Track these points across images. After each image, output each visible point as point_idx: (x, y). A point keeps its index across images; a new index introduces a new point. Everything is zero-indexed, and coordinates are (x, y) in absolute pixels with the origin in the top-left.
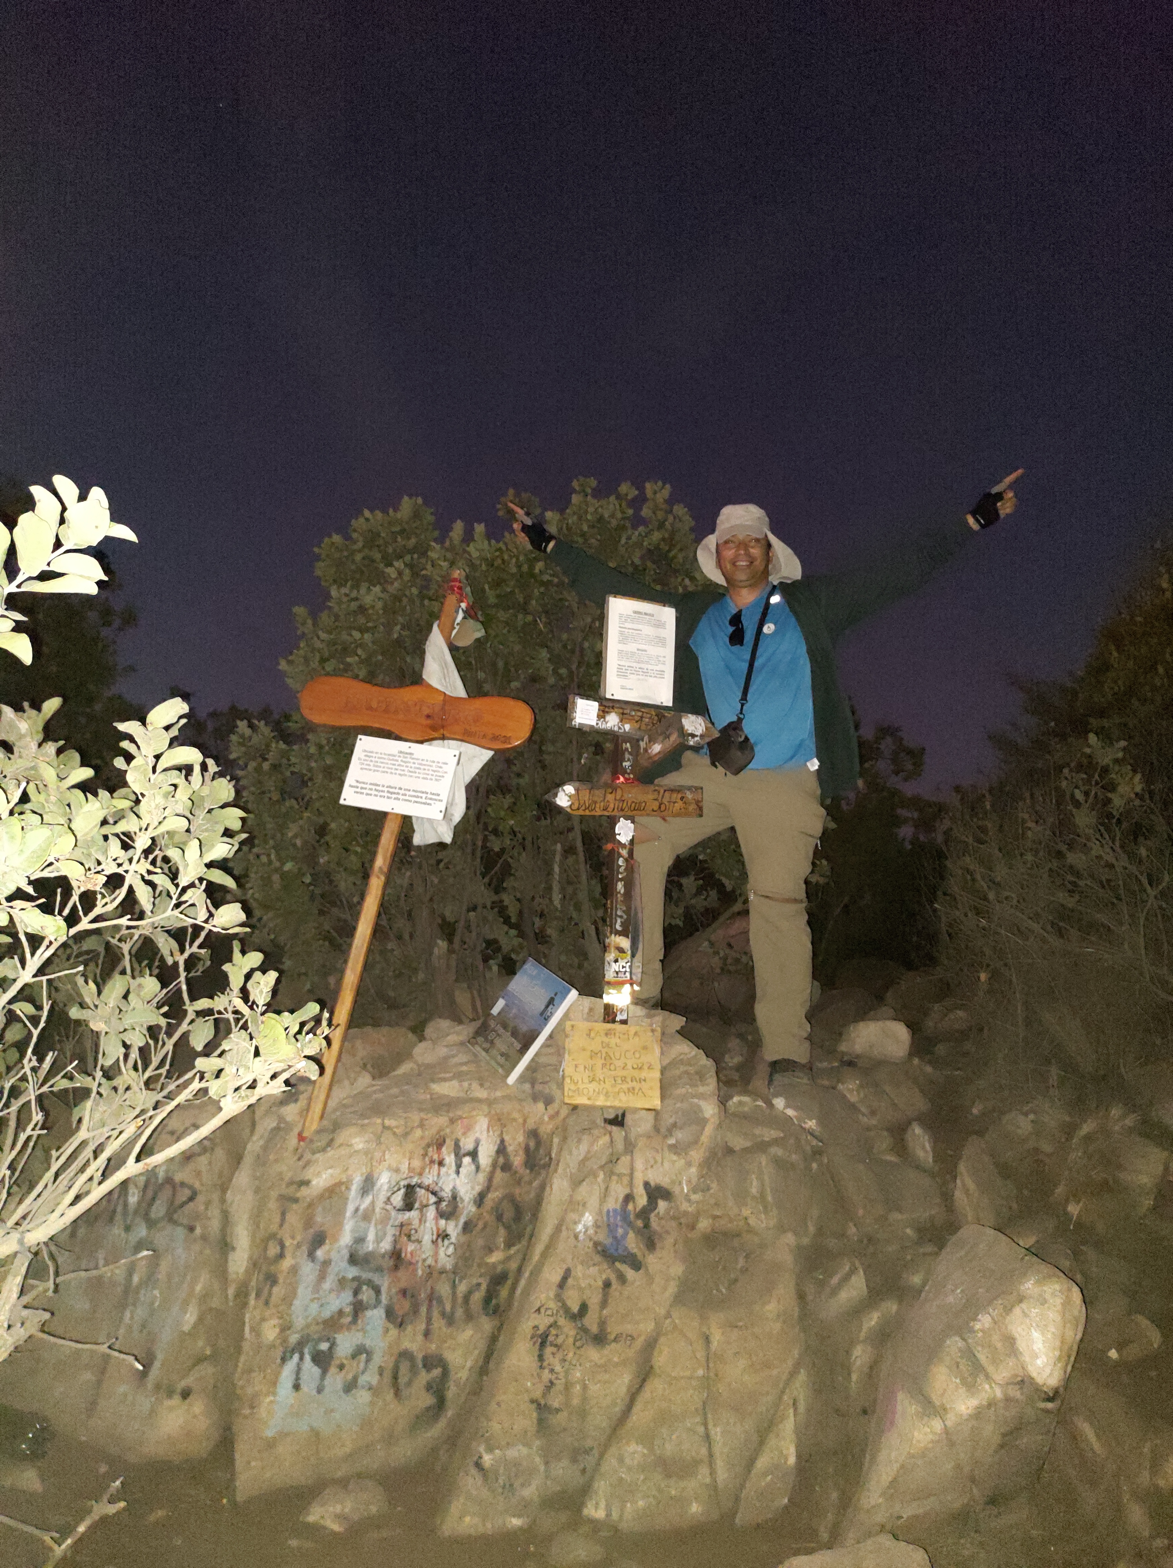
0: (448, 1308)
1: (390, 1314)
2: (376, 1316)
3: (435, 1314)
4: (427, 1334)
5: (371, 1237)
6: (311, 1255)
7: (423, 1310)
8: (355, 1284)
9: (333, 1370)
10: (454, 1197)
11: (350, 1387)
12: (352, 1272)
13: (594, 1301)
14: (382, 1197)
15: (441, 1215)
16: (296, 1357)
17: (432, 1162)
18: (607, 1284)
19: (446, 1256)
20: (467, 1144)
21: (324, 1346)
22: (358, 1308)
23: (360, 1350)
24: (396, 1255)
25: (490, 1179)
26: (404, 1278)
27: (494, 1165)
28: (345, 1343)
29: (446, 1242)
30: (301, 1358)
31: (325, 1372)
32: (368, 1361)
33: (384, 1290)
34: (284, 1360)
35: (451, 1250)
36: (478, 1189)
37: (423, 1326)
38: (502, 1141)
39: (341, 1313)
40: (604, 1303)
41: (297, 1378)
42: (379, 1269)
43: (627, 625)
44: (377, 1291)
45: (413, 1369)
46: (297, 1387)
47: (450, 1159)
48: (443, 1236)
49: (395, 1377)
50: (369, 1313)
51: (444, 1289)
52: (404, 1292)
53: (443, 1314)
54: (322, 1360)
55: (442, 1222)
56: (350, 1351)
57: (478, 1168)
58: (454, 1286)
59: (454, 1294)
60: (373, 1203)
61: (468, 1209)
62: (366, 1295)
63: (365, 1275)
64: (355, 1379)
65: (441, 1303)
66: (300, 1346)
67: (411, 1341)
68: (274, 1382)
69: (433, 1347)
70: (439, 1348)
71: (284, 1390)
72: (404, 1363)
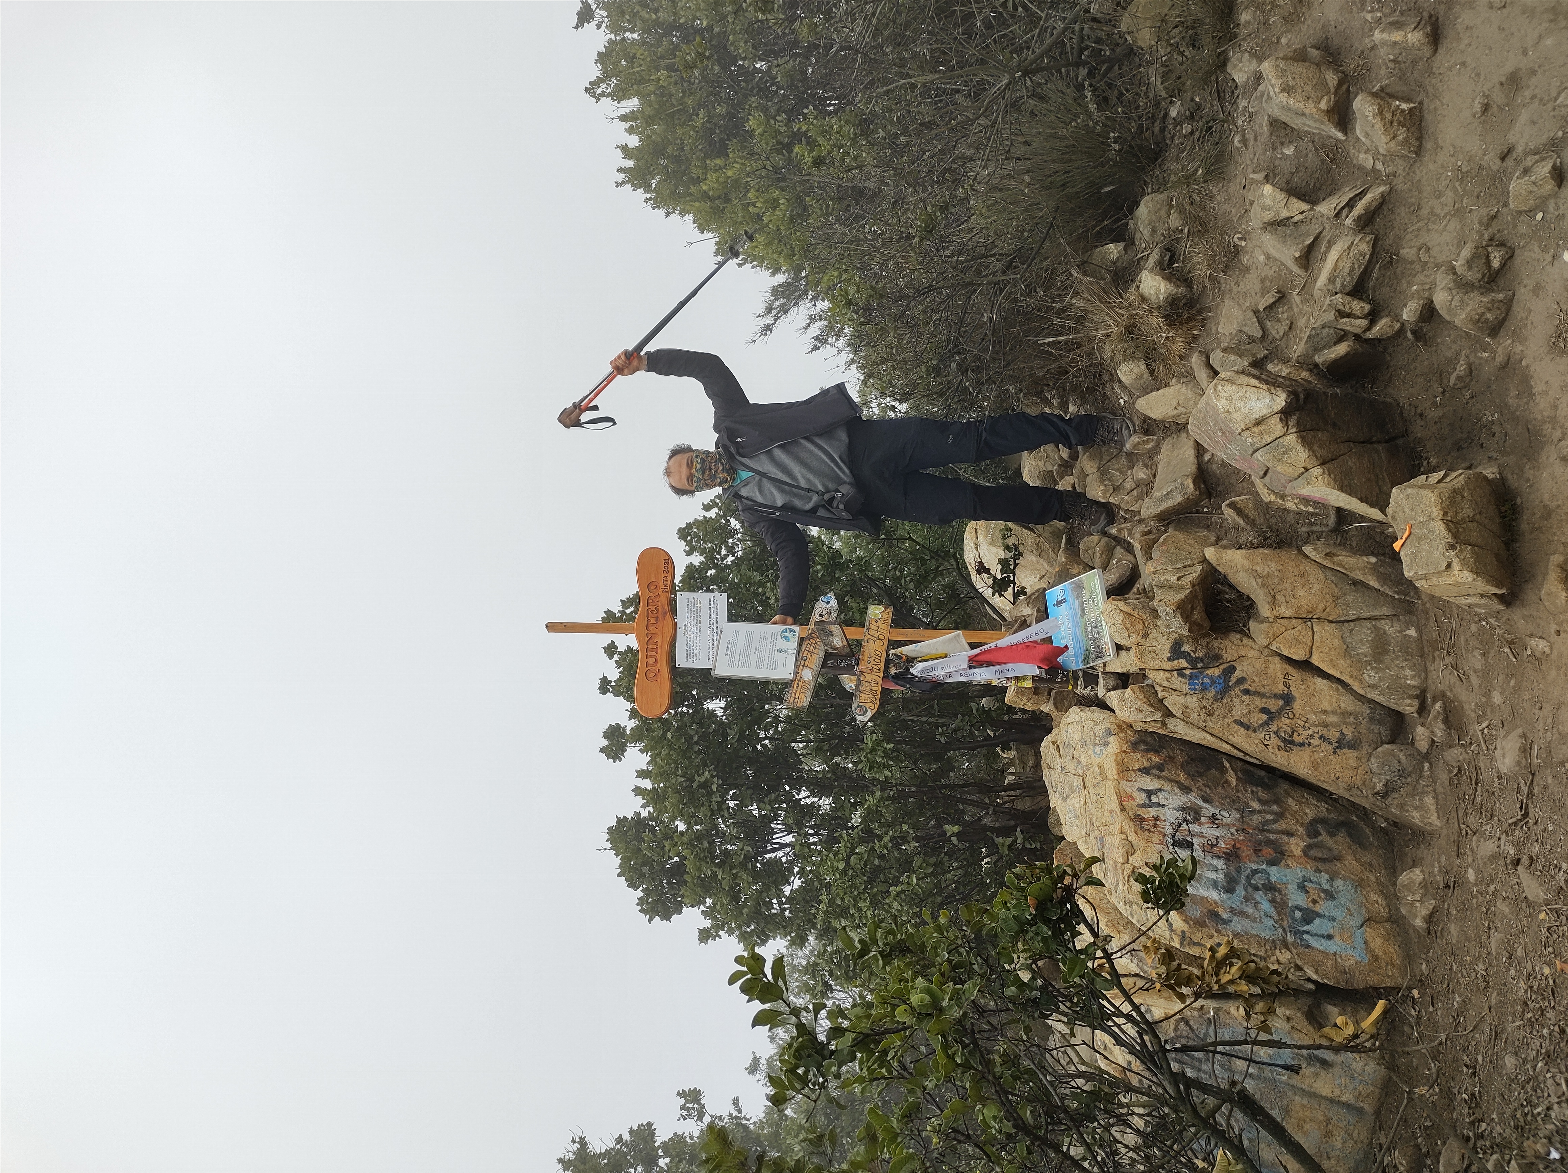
0: (1269, 817)
1: (1273, 863)
2: (1275, 874)
3: (1276, 827)
4: (1290, 834)
5: (1213, 876)
6: (1226, 922)
7: (1272, 836)
8: (1250, 889)
9: (1317, 908)
10: (1183, 809)
11: (1330, 895)
12: (1240, 891)
13: (1259, 702)
15: (1197, 820)
16: (1306, 936)
17: (1155, 826)
18: (1247, 692)
19: (1229, 817)
20: (1141, 798)
21: (1298, 914)
22: (1269, 887)
23: (1302, 888)
25: (1170, 780)
26: (1246, 851)
27: (1159, 777)
28: (1297, 899)
29: (1219, 817)
30: (1308, 933)
31: (1318, 915)
32: (1310, 881)
33: (1255, 866)
34: (1308, 946)
35: (1225, 813)
36: (1177, 790)
37: (1285, 837)
38: (1139, 770)
39: (1272, 901)
40: (1262, 695)
41: (1323, 936)
42: (1239, 870)
43: (736, 661)
44: (1255, 872)
45: (1318, 846)
46: (1330, 937)
47: (1153, 812)
48: (1213, 819)
49: (1323, 860)
50: (1273, 879)
51: (1256, 819)
52: (1257, 851)
53: (1275, 821)
54: (1309, 916)
55: (1203, 819)
56: (1303, 895)
57: (1160, 790)
58: (1253, 812)
59: (1259, 812)
61: (1193, 798)
62: (1258, 880)
63: (1243, 880)
64: (1325, 891)
65: (1267, 822)
66: (1297, 933)
67: (1296, 846)
68: (1325, 954)
69: (1301, 829)
70: (1302, 825)
71: (1332, 947)
72: (1313, 853)
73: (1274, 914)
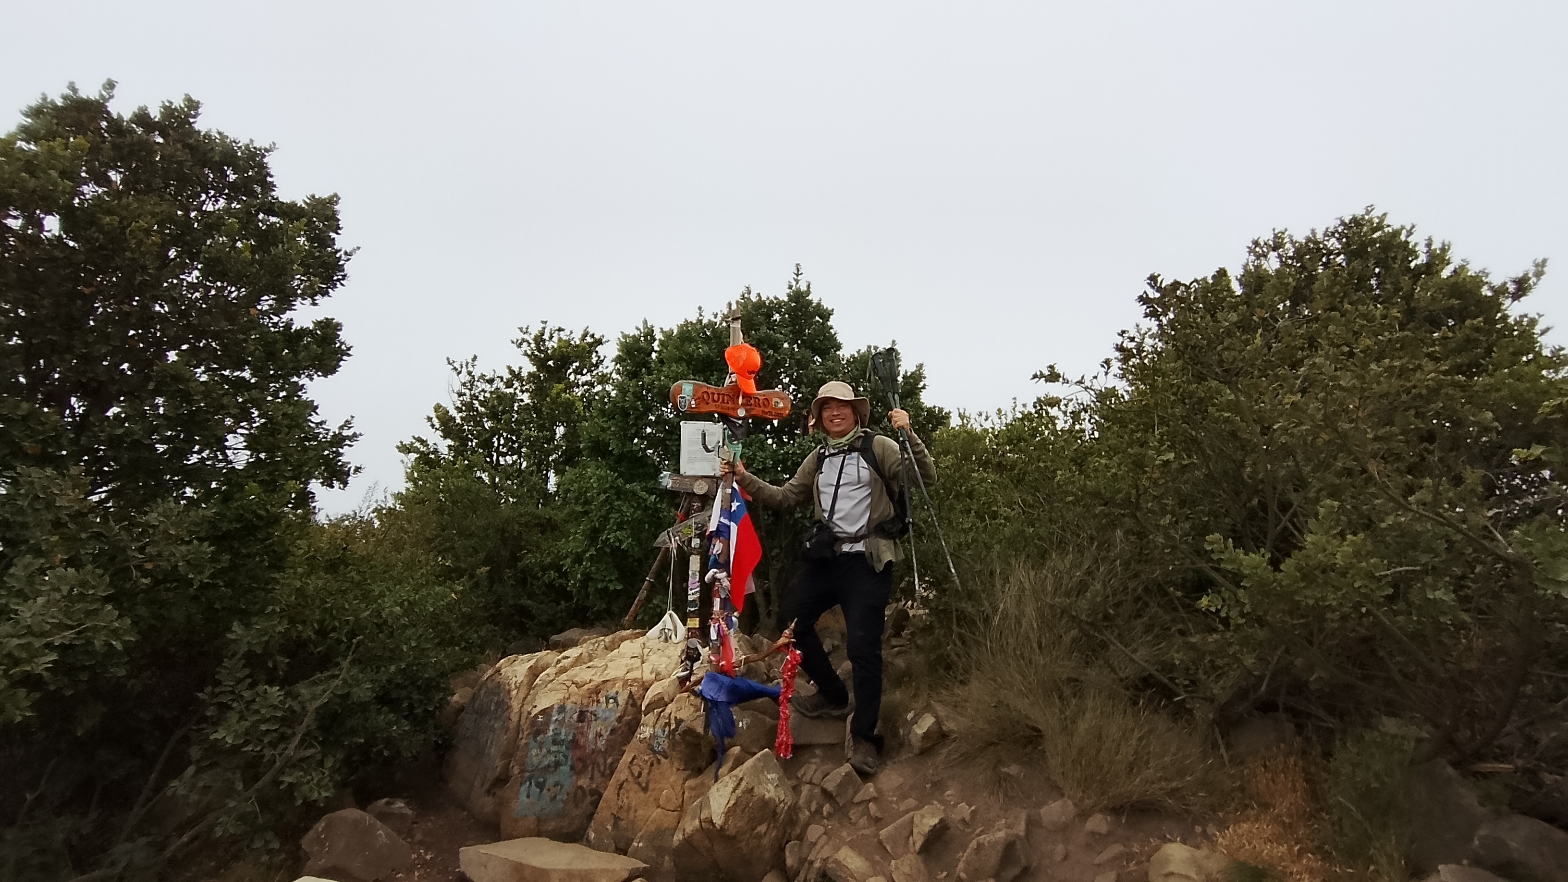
0: (602, 768)
1: (572, 768)
2: (565, 769)
3: (596, 772)
4: (592, 778)
5: (563, 733)
6: (535, 738)
7: (590, 769)
9: (545, 791)
11: (553, 799)
12: (554, 748)
13: (645, 772)
14: (568, 715)
15: (598, 725)
16: (528, 783)
17: (593, 701)
18: (652, 765)
19: (601, 743)
20: (612, 693)
21: (541, 780)
22: (557, 764)
23: (556, 784)
24: (574, 744)
25: (625, 709)
26: (578, 753)
27: (627, 703)
28: (551, 781)
29: (601, 738)
30: (531, 784)
31: (541, 791)
32: (561, 789)
33: (569, 757)
34: (521, 784)
35: (604, 742)
36: (618, 714)
37: (589, 776)
38: (630, 692)
39: (549, 766)
40: (649, 773)
41: (528, 793)
42: (567, 747)
44: (566, 757)
45: (584, 795)
46: (528, 796)
47: (603, 700)
48: (600, 735)
49: (575, 797)
50: (561, 768)
51: (601, 760)
52: (579, 759)
53: (599, 771)
54: (541, 786)
55: (599, 729)
56: (553, 783)
57: (618, 705)
58: (605, 760)
59: (605, 762)
60: (564, 717)
61: (613, 723)
62: (561, 759)
63: (561, 750)
64: (555, 797)
65: (599, 766)
66: (530, 779)
67: (584, 782)
68: (518, 793)
69: (594, 786)
70: (597, 787)
71: (523, 797)
72: (580, 792)
73: (540, 767)
